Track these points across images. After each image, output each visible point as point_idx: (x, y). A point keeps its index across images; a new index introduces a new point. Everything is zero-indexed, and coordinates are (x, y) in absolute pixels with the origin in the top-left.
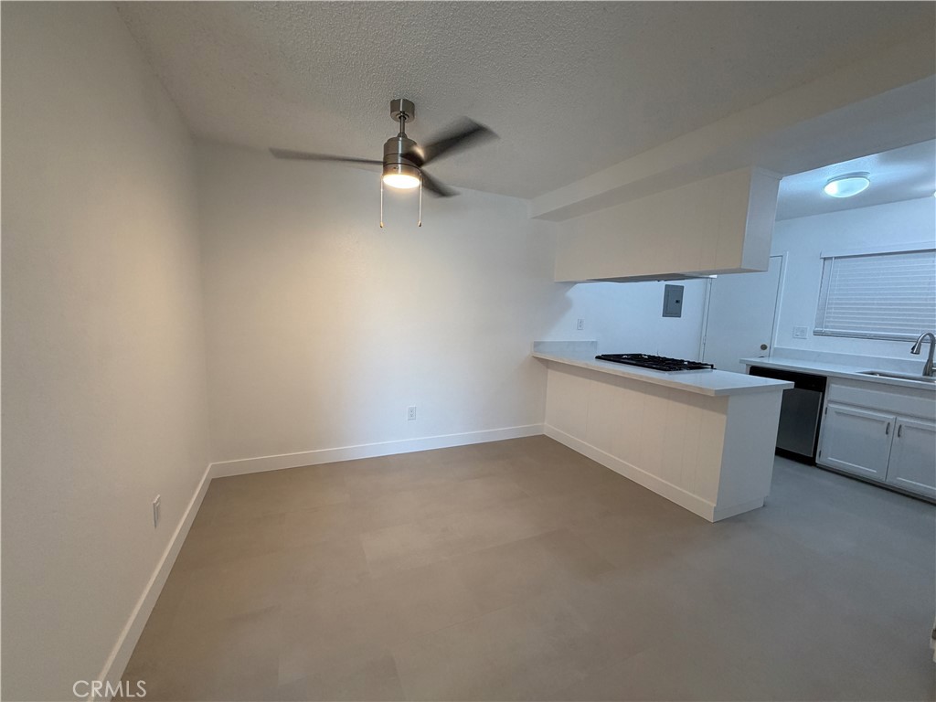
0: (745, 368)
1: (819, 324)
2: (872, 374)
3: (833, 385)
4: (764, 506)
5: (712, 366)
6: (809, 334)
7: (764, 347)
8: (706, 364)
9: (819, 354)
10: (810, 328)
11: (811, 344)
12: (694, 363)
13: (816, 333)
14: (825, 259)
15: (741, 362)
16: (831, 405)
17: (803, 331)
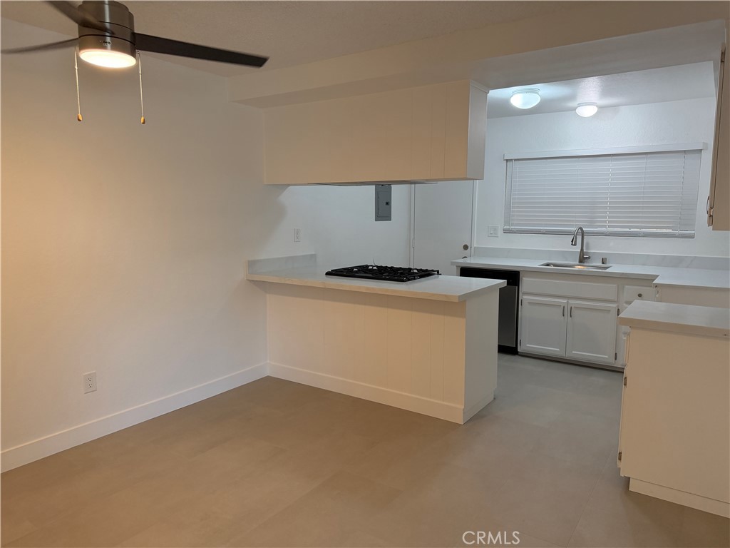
0: (456, 270)
1: (507, 223)
2: (548, 265)
3: (524, 278)
4: (494, 399)
5: (438, 272)
6: (500, 232)
7: (466, 247)
8: (433, 271)
9: (509, 250)
10: (501, 226)
11: (503, 242)
12: (421, 270)
13: (506, 231)
14: (507, 160)
15: (452, 264)
16: (525, 297)
17: (495, 229)
